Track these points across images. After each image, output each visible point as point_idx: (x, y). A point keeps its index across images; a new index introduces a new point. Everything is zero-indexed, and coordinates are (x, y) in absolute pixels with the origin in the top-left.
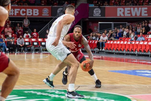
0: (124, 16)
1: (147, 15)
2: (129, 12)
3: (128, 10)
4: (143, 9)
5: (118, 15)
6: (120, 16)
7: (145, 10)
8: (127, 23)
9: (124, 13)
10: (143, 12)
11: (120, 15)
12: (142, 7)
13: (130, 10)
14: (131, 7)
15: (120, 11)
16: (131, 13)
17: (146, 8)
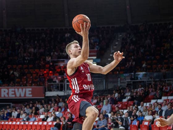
0: (9, 97)
1: (31, 96)
2: (13, 93)
3: (12, 91)
4: (28, 90)
5: (2, 96)
6: (5, 97)
7: (29, 91)
8: (11, 103)
9: (8, 94)
10: (28, 93)
11: (4, 95)
12: (26, 88)
13: (15, 91)
14: (15, 88)
15: (5, 91)
16: (15, 94)
17: (30, 89)
